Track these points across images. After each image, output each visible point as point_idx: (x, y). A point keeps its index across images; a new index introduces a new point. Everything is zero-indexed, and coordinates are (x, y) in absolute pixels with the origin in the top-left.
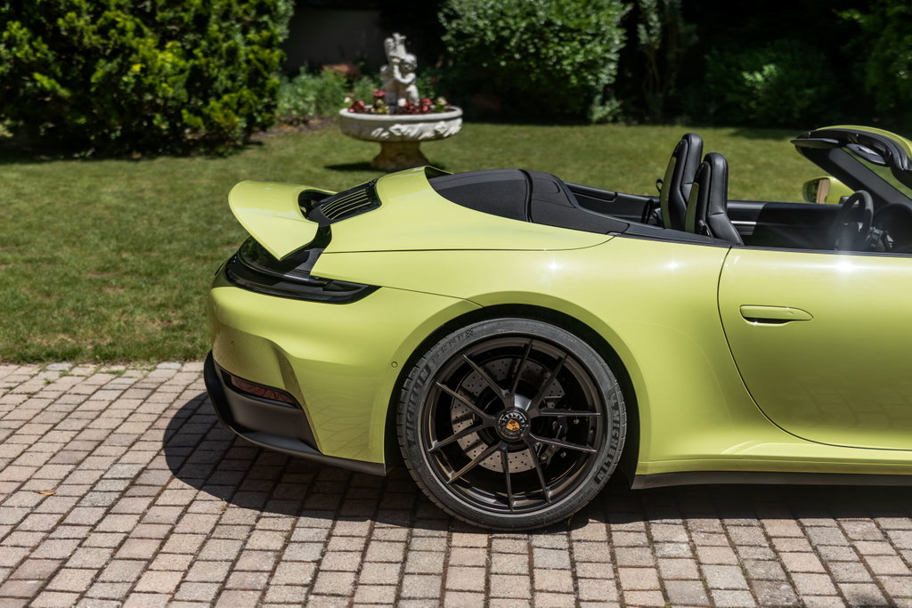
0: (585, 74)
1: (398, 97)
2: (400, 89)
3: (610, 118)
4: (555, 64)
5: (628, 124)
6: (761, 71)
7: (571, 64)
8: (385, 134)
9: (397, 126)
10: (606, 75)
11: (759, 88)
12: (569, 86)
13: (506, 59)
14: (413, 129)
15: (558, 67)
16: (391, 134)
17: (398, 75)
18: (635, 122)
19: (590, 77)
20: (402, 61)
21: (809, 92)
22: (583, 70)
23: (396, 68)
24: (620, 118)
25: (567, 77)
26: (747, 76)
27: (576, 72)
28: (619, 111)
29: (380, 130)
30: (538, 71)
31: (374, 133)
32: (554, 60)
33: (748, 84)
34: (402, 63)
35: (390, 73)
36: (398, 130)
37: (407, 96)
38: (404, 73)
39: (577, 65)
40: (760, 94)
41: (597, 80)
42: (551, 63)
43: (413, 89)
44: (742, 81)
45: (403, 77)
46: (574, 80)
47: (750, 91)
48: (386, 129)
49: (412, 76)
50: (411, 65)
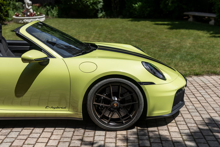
0: (94, 5)
1: (28, 12)
2: (28, 10)
3: (103, 17)
4: (86, 3)
5: (107, 18)
6: (137, 4)
7: (90, 3)
8: (22, 22)
9: (25, 20)
10: (100, 6)
11: (137, 8)
12: (90, 9)
13: (73, 2)
14: (29, 21)
15: (86, 4)
16: (24, 22)
17: (27, 7)
18: (109, 17)
19: (95, 6)
20: (28, 3)
21: (148, 9)
22: (93, 4)
23: (27, 5)
24: (105, 16)
25: (89, 6)
26: (133, 5)
27: (91, 5)
28: (105, 14)
29: (21, 21)
30: (81, 5)
31: (20, 22)
32: (85, 2)
33: (134, 7)
34: (28, 4)
35: (25, 6)
36: (25, 21)
37: (30, 12)
38: (29, 6)
39: (91, 3)
40: (137, 10)
41: (97, 7)
42: (84, 3)
43: (31, 10)
44: (133, 7)
45: (28, 7)
46: (91, 7)
47: (135, 9)
48: (22, 21)
49: (31, 7)
50: (30, 4)
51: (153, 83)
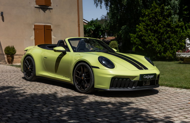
51: (98, 68)
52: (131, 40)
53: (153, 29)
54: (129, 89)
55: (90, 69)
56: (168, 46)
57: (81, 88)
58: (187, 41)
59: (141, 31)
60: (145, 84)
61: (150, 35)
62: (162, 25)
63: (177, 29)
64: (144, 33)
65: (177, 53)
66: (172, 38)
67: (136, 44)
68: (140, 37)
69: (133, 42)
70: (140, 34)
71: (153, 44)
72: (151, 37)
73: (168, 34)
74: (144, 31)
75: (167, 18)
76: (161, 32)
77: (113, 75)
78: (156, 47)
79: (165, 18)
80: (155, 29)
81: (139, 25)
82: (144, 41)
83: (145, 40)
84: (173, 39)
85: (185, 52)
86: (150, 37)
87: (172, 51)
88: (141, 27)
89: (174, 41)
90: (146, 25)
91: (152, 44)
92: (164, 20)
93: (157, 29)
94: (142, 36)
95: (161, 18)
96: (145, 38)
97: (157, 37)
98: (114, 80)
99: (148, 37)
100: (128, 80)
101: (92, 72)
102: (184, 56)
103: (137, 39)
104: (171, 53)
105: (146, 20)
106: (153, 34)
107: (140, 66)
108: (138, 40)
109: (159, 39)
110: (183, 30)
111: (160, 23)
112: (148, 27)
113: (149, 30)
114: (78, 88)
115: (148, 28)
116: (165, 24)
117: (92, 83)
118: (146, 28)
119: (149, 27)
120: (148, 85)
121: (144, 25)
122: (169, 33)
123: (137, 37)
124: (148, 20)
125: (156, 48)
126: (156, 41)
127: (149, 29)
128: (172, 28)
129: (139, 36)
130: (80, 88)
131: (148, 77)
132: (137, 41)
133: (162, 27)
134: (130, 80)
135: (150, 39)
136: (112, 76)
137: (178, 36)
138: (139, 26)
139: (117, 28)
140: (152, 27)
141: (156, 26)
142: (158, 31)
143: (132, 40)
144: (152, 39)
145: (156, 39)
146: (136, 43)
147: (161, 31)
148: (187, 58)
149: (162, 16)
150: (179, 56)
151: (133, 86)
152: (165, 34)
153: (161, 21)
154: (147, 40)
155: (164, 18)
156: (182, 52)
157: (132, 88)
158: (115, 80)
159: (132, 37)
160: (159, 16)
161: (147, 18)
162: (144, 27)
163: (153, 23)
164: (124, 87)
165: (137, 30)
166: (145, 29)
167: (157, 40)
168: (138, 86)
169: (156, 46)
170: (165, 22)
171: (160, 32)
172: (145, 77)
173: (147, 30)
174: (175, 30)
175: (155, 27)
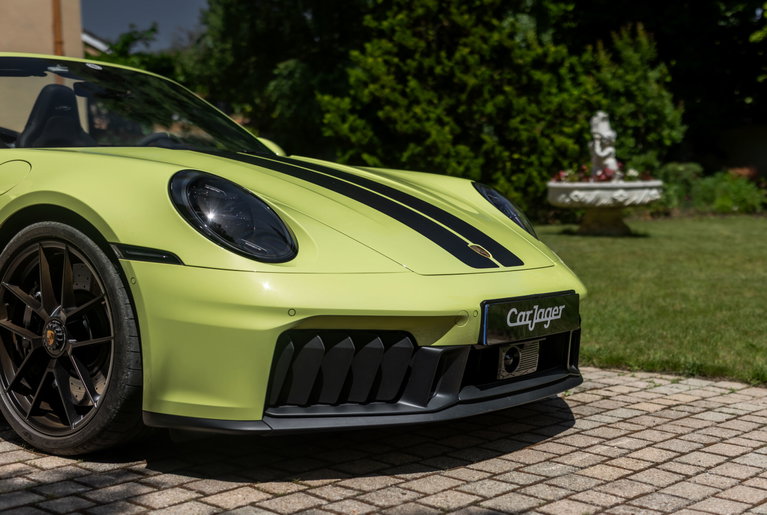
1: (598, 168)
2: (600, 163)
8: (567, 201)
9: (576, 193)
16: (572, 200)
17: (598, 150)
20: (602, 136)
29: (563, 196)
31: (559, 199)
34: (602, 139)
35: (594, 148)
36: (576, 196)
37: (604, 167)
38: (603, 147)
43: (611, 162)
45: (603, 150)
48: (568, 196)
49: (610, 150)
50: (609, 140)
51: (172, 259)
52: (323, 124)
53: (431, 69)
54: (408, 412)
55: (111, 269)
56: (501, 152)
57: (44, 413)
58: (597, 125)
59: (375, 79)
60: (510, 369)
61: (417, 102)
62: (472, 53)
63: (538, 75)
64: (387, 91)
65: (552, 184)
66: (518, 114)
67: (351, 145)
68: (367, 110)
69: (336, 133)
70: (372, 94)
71: (434, 145)
72: (425, 112)
73: (500, 98)
74: (389, 80)
75: (495, 22)
76: (469, 89)
77: (291, 312)
78: (447, 156)
79: (486, 18)
80: (443, 70)
81: (363, 51)
82: (391, 126)
83: (394, 122)
84: (523, 122)
85: (588, 181)
86: (417, 110)
87: (519, 179)
88: (372, 58)
89: (526, 130)
90: (395, 50)
91: (429, 142)
92: (480, 30)
93: (452, 74)
94: (377, 102)
95: (465, 19)
96: (395, 114)
97: (450, 111)
98: (299, 347)
99: (408, 109)
100: (399, 344)
101: (121, 294)
102: (589, 197)
103: (354, 121)
104: (517, 184)
105: (397, 28)
106: (430, 95)
107: (471, 244)
108: (360, 123)
109: (458, 120)
110: (560, 80)
111: (465, 45)
112: (409, 61)
113: (416, 76)
114: (21, 410)
115: (406, 65)
116: (485, 47)
117: (128, 375)
118: (397, 66)
119: (414, 59)
120: (530, 371)
121: (388, 53)
122: (503, 92)
123: (352, 111)
124: (408, 28)
125: (444, 160)
126: (447, 129)
127: (413, 71)
128: (518, 69)
129: (362, 103)
130: (36, 411)
131: (531, 317)
132: (353, 129)
133: (472, 60)
134: (417, 348)
135: (419, 120)
136: (286, 321)
137: (544, 109)
138: (361, 57)
139: (251, 71)
140: (427, 62)
141: (443, 54)
142: (456, 80)
143: (330, 126)
144: (428, 119)
145: (447, 119)
146: (348, 139)
147: (471, 81)
148: (604, 208)
149: (470, 11)
150: (563, 199)
151: (433, 390)
152: (486, 95)
153: (467, 35)
154: (406, 122)
155: (479, 21)
156: (576, 178)
157: (431, 406)
158: (306, 346)
159: (328, 111)
160: (458, 8)
161: (402, 20)
162: (386, 62)
163: (429, 44)
164: (370, 399)
165: (355, 74)
166: (393, 69)
167: (452, 124)
168: (466, 388)
169: (445, 152)
170: (485, 40)
171: (463, 87)
172: (513, 319)
173: (401, 77)
174: (530, 78)
175: (439, 62)
